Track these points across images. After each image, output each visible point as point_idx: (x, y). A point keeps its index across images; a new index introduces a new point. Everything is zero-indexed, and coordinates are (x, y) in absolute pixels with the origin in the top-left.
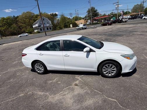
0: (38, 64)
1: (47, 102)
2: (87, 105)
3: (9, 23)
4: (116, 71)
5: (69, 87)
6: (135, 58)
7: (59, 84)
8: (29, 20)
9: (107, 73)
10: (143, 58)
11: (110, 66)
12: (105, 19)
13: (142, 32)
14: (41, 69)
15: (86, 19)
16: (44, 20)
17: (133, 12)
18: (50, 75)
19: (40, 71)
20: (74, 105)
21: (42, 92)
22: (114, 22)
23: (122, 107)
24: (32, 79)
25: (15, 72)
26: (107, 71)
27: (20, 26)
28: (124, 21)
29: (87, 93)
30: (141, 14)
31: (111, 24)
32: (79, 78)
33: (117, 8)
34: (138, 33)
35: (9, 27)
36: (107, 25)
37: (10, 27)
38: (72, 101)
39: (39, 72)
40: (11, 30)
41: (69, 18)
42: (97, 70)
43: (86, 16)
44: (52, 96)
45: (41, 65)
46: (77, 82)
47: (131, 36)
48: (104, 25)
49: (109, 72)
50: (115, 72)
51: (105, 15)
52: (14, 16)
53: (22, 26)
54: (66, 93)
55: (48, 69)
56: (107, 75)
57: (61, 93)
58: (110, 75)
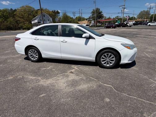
0: (32, 50)
1: (39, 85)
2: (80, 89)
3: (5, 15)
4: (115, 61)
5: (63, 74)
6: (135, 49)
7: (54, 71)
8: (28, 15)
9: (105, 63)
10: (143, 55)
11: (109, 55)
12: (110, 22)
13: (145, 35)
14: (36, 56)
15: (90, 20)
16: (44, 16)
17: (139, 18)
18: (45, 63)
19: (34, 58)
20: (67, 88)
21: (34, 76)
22: (119, 26)
23: (116, 91)
24: (25, 66)
25: (6, 59)
26: (106, 61)
27: (18, 21)
28: (129, 25)
29: (82, 79)
30: (146, 21)
31: (115, 27)
32: (75, 67)
33: (123, 11)
34: (141, 36)
35: (5, 20)
36: (111, 28)
37: (7, 20)
38: (65, 85)
39: (32, 59)
40: (7, 23)
41: (71, 17)
42: (95, 59)
43: (90, 17)
44: (44, 80)
45: (36, 52)
46: (73, 71)
47: (134, 38)
48: (108, 27)
49: (108, 62)
50: (113, 62)
51: (109, 18)
52: (12, 9)
53: (19, 21)
54: (60, 78)
55: (43, 56)
56: (105, 65)
57: (54, 78)
58: (108, 65)
